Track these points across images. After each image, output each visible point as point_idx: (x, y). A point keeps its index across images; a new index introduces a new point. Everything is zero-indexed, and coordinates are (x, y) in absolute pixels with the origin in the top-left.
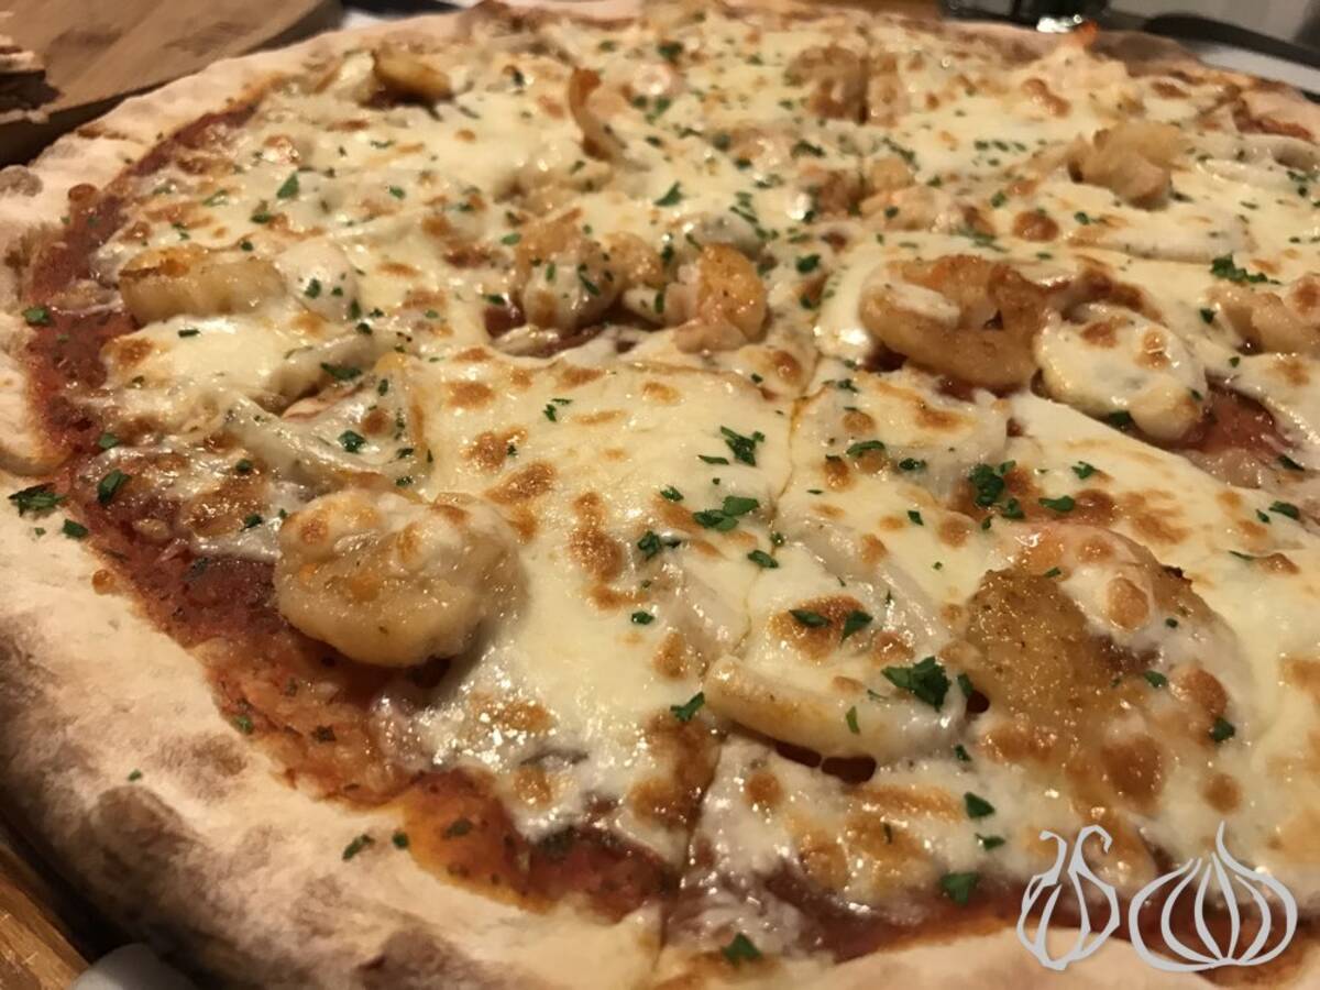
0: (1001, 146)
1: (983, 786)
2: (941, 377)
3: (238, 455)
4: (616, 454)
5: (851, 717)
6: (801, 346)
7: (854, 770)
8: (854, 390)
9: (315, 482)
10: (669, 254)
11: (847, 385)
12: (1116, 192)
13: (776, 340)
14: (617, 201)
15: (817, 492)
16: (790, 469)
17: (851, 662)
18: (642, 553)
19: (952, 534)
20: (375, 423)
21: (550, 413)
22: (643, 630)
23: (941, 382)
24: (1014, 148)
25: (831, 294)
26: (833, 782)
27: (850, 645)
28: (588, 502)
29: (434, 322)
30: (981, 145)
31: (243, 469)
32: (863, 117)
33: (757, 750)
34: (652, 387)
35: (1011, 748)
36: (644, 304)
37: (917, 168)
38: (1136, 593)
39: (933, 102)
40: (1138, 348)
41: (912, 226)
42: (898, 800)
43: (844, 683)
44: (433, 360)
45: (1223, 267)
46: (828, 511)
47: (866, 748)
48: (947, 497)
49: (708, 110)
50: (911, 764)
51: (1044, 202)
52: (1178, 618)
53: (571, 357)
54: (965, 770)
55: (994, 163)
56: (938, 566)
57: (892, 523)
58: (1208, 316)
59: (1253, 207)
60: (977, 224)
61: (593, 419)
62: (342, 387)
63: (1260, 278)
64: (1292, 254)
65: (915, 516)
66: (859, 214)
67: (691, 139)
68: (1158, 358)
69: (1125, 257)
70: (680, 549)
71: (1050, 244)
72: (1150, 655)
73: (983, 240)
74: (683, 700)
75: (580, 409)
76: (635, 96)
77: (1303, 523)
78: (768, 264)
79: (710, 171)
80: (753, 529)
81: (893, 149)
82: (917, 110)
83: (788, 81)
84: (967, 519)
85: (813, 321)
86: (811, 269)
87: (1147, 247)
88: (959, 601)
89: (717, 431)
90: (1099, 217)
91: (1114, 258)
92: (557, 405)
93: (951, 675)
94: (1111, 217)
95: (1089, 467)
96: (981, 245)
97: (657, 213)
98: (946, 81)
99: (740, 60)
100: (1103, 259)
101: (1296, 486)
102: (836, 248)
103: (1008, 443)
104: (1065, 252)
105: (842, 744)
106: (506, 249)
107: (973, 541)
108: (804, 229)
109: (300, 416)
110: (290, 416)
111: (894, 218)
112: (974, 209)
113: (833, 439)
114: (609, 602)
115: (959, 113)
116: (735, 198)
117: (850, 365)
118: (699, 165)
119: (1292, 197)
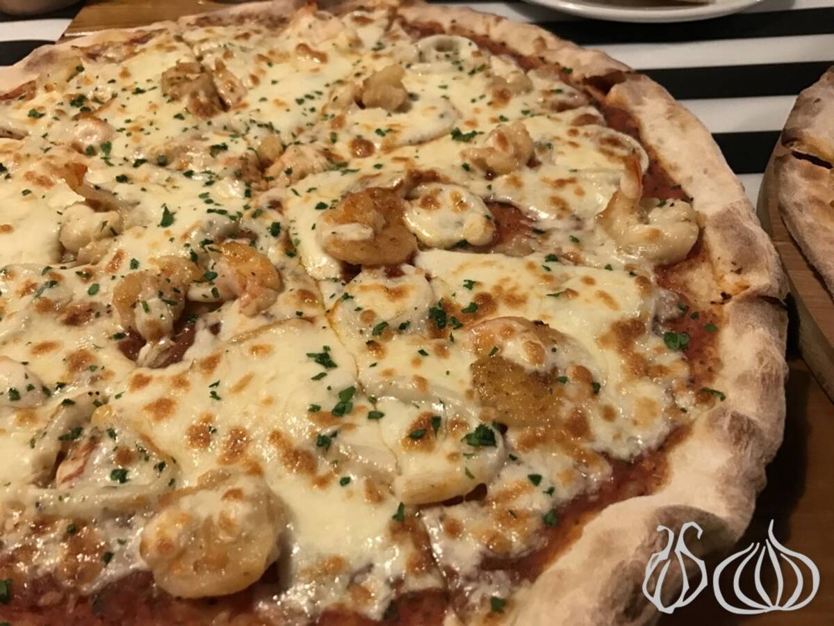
0: (310, 97)
1: (530, 468)
2: (383, 268)
3: (61, 525)
4: (269, 401)
5: (468, 473)
6: (305, 281)
7: (478, 494)
8: (352, 297)
9: (123, 515)
10: (194, 257)
11: (346, 297)
12: (384, 107)
13: (290, 284)
14: (139, 236)
15: (374, 365)
16: (352, 359)
17: (447, 444)
18: (321, 448)
19: (442, 352)
20: (125, 457)
21: (214, 395)
22: (349, 486)
23: (385, 271)
24: (316, 96)
25: (298, 242)
26: (474, 504)
27: (440, 437)
28: (276, 436)
29: (98, 372)
30: (300, 102)
31: (73, 530)
32: (225, 107)
33: (437, 512)
34: (255, 349)
35: (529, 444)
36: (204, 296)
37: (278, 132)
38: (537, 346)
39: (255, 80)
40: (450, 203)
41: (303, 176)
42: (506, 496)
43: (453, 457)
44: (118, 396)
45: (457, 135)
46: (388, 373)
47: (479, 481)
48: (426, 333)
49: (137, 140)
50: (499, 476)
51: (357, 131)
52: (556, 346)
53: (196, 352)
54: (519, 464)
55: (313, 110)
56: (448, 373)
57: (416, 362)
58: (466, 167)
59: (445, 87)
60: (333, 158)
61: (240, 387)
62: (77, 443)
63: (474, 133)
64: (477, 111)
65: (422, 352)
66: (272, 179)
67: (144, 167)
68: (462, 205)
69: (413, 149)
70: (339, 436)
71: (375, 156)
72: (555, 370)
73: (343, 169)
74: (394, 511)
75: (228, 384)
76: (84, 149)
77: (560, 261)
78: (253, 238)
79: (174, 187)
80: (360, 402)
81: (260, 126)
82: (250, 89)
83: (168, 98)
84: (442, 341)
85: (300, 263)
86: (279, 232)
87: (418, 136)
88: (468, 386)
89: (306, 357)
90: (387, 129)
91: (409, 152)
92: (214, 389)
93: (490, 427)
94: (392, 125)
95: (469, 281)
96: (344, 173)
97: (168, 233)
98: (252, 61)
99: (128, 94)
100: (405, 155)
101: (547, 243)
102: (281, 212)
103: (432, 287)
104: (386, 159)
105: (470, 486)
106: (96, 298)
107: (453, 351)
108: (252, 204)
109: (70, 478)
110: (64, 481)
111: (292, 175)
112: (326, 150)
113: (361, 332)
114: (323, 482)
115: (274, 82)
116: (202, 201)
117: (336, 280)
118: (165, 186)
119: (458, 74)
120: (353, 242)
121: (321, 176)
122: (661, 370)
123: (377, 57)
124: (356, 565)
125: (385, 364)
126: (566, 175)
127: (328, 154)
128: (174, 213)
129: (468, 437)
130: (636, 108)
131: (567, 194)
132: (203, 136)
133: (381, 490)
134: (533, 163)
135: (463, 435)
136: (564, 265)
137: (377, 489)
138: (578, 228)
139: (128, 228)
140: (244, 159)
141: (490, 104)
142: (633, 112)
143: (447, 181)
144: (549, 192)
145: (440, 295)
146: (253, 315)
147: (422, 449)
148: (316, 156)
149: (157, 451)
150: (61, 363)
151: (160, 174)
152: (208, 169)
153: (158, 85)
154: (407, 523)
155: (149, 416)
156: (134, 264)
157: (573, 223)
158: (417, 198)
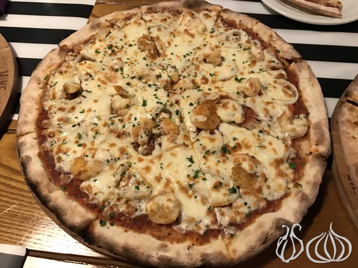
0: (188, 54)
1: (245, 200)
2: (209, 131)
3: (124, 200)
4: (176, 172)
5: (228, 200)
6: (186, 132)
7: (230, 205)
8: (199, 140)
9: (140, 199)
10: (153, 119)
12: (213, 64)
13: (181, 133)
14: (136, 109)
15: (205, 164)
16: (199, 161)
17: (223, 191)
18: (190, 187)
19: (224, 162)
20: (138, 183)
21: (161, 167)
22: (197, 199)
24: (190, 54)
25: (184, 117)
26: (229, 208)
27: (221, 188)
28: (178, 182)
29: (128, 155)
30: (185, 56)
31: (127, 202)
32: (159, 55)
33: (219, 209)
34: (172, 154)
35: (245, 193)
36: (157, 133)
37: (177, 70)
38: (252, 166)
39: (169, 43)
40: (232, 107)
41: (185, 90)
42: (238, 207)
43: (225, 195)
44: (135, 163)
45: (236, 79)
46: (209, 167)
47: (231, 202)
48: (220, 154)
49: (132, 68)
50: (236, 201)
51: (204, 73)
52: (257, 166)
53: (155, 153)
54: (242, 198)
55: (189, 60)
56: (225, 169)
57: (217, 165)
58: (238, 93)
59: (234, 55)
60: (195, 84)
61: (168, 166)
62: (125, 176)
63: (242, 79)
64: (244, 68)
65: (219, 161)
66: (175, 90)
67: (135, 80)
68: (235, 109)
69: (221, 83)
70: (195, 185)
71: (209, 84)
72: (256, 173)
73: (198, 89)
74: (208, 207)
75: (165, 164)
76: (115, 69)
77: (263, 133)
78: (170, 113)
79: (145, 90)
80: (200, 174)
81: (172, 67)
82: (168, 47)
83: (140, 50)
84: (225, 158)
85: (184, 125)
86: (178, 113)
87: (223, 78)
88: (231, 174)
89: (186, 159)
90: (213, 74)
91: (219, 84)
92: (161, 165)
93: (235, 187)
94: (215, 72)
95: (235, 138)
96: (199, 91)
97: (145, 109)
98: (168, 35)
99: (127, 46)
100: (218, 86)
101: (260, 125)
102: (179, 105)
103: (223, 139)
104: (212, 87)
105: (228, 203)
106: (125, 129)
107: (227, 162)
108: (170, 100)
109: (124, 186)
110: (122, 187)
111: (182, 90)
112: (193, 80)
113: (202, 152)
114: (190, 197)
115: (176, 46)
116: (154, 97)
117: (194, 132)
118: (142, 89)
119: (240, 49)
120: (201, 122)
121: (191, 90)
122: (286, 175)
123: (212, 37)
124: (198, 220)
125: (208, 164)
126: (270, 100)
127: (193, 82)
128: (146, 101)
129: (229, 189)
130: (299, 73)
131: (269, 107)
132: (153, 69)
133: (205, 201)
134: (260, 94)
135: (228, 189)
136: (264, 134)
137: (204, 201)
138: (271, 121)
139: (133, 105)
140: (167, 81)
141: (249, 65)
142: (297, 74)
143: (231, 99)
144: (264, 106)
145: (225, 143)
146: (171, 142)
147: (217, 191)
148: (190, 83)
149: (147, 182)
150: (118, 151)
151: (140, 84)
152: (155, 83)
153: (137, 43)
154: (211, 211)
155: (144, 171)
156: (135, 119)
157: (269, 119)
158: (221, 103)
